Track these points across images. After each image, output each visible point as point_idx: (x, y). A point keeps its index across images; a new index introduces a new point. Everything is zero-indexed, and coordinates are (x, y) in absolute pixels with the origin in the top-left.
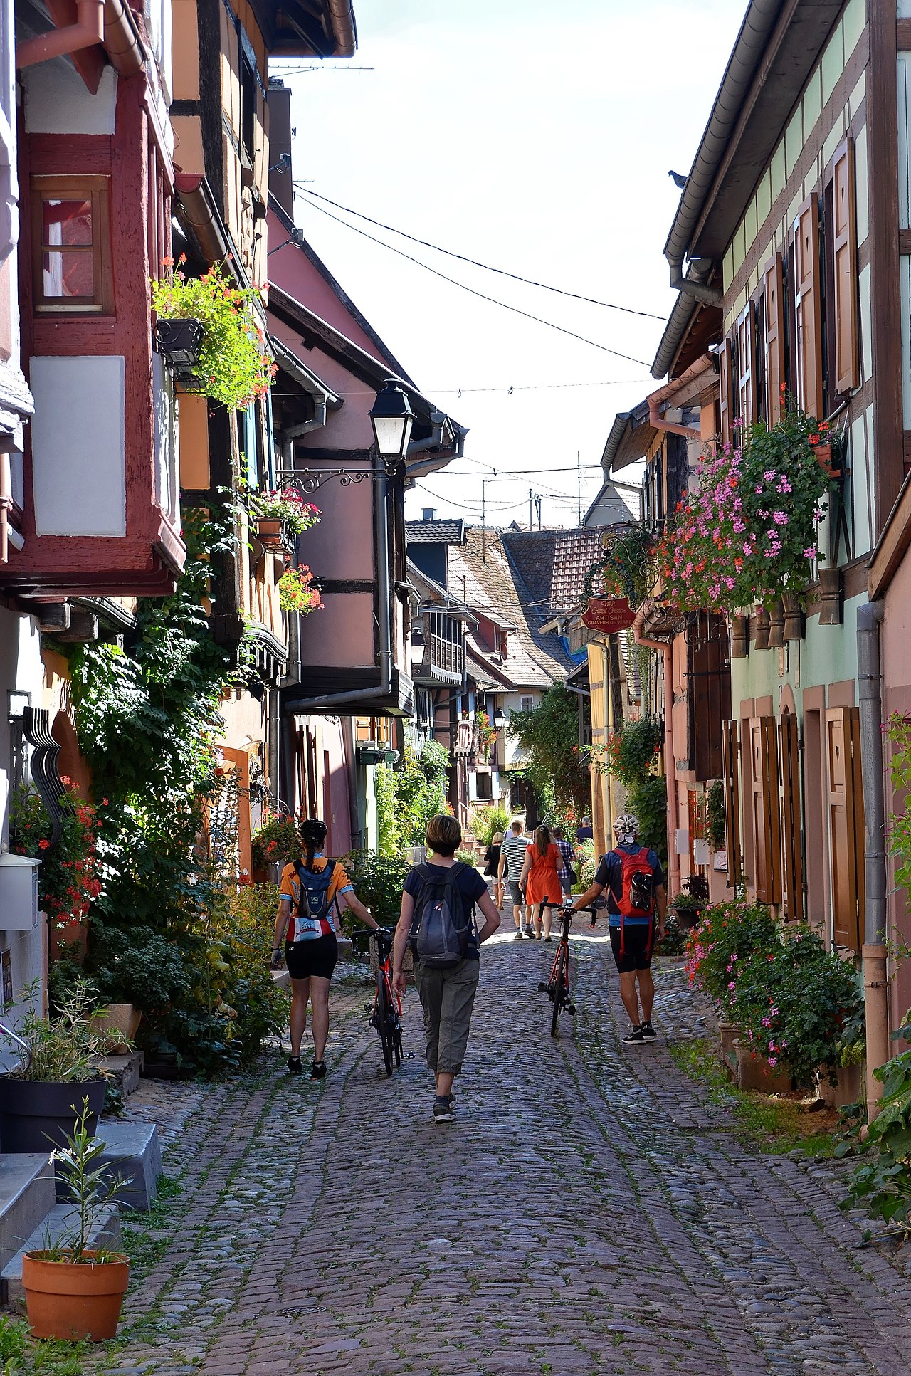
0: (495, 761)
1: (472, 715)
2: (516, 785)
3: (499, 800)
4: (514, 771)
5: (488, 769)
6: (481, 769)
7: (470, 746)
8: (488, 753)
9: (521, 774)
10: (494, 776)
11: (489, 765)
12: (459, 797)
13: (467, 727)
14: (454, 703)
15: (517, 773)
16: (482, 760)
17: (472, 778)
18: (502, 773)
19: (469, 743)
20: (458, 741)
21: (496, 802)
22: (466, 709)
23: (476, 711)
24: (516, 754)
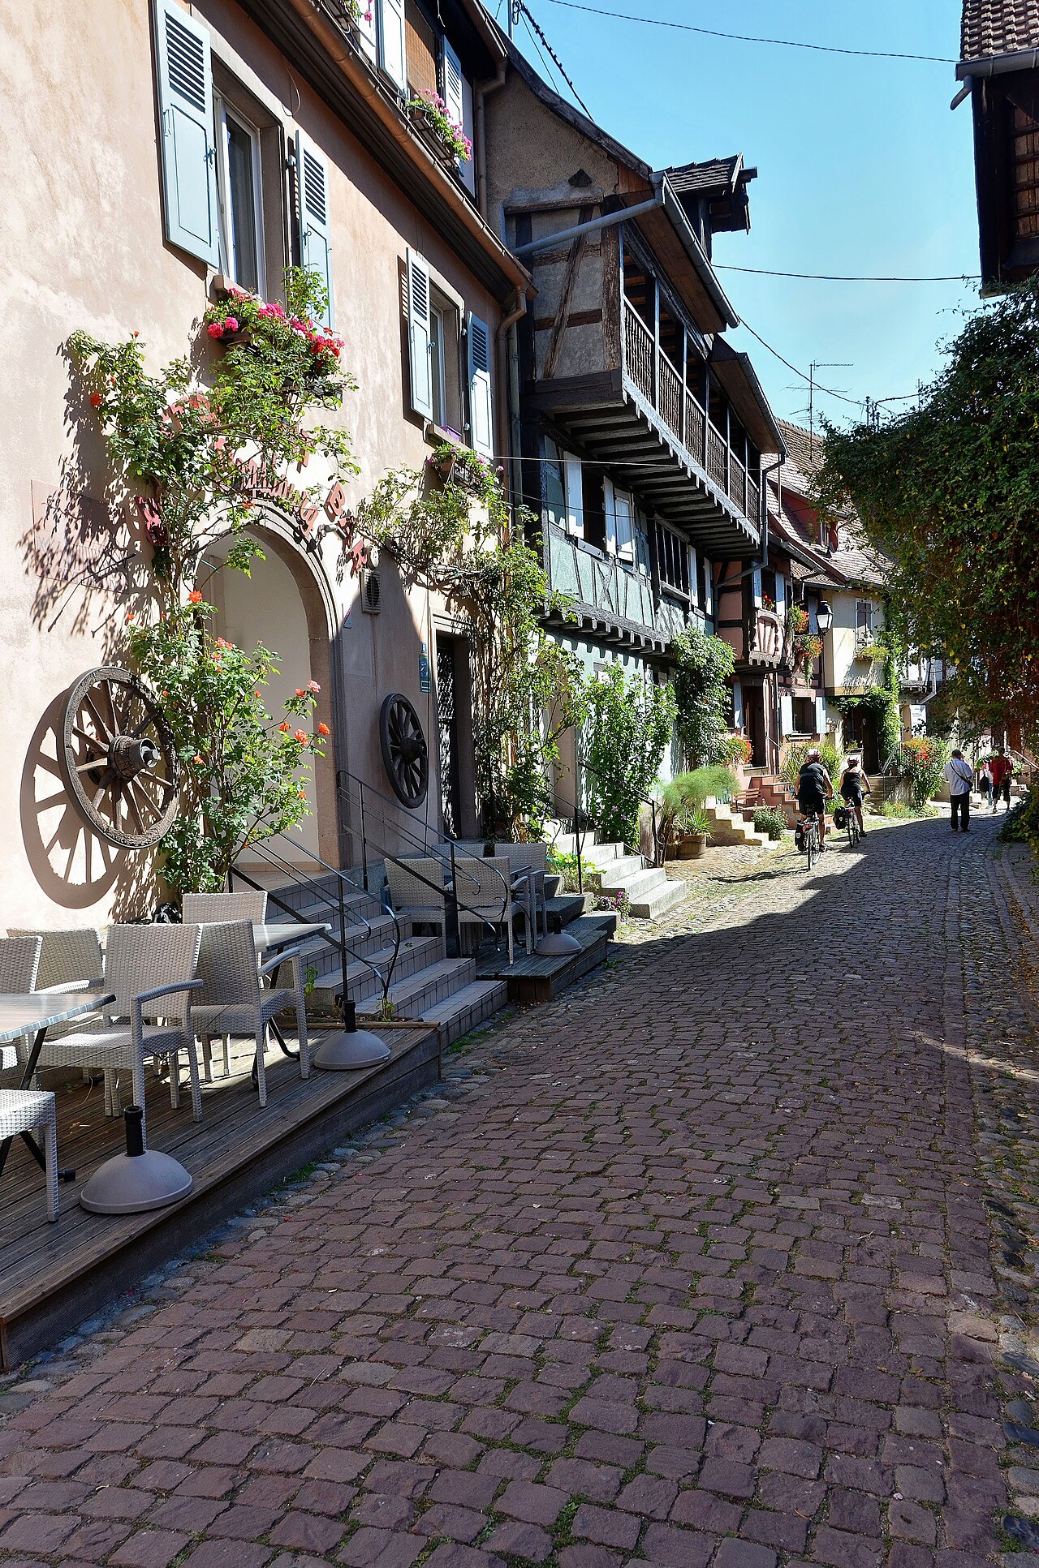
0: (820, 681)
1: (781, 606)
2: (849, 716)
3: (827, 734)
4: (847, 697)
5: (810, 693)
6: (801, 693)
7: (779, 653)
8: (810, 670)
9: (857, 701)
10: (819, 702)
11: (812, 687)
12: (767, 730)
13: (773, 624)
14: (748, 580)
15: (852, 699)
16: (801, 681)
17: (786, 705)
18: (830, 698)
19: (776, 649)
20: (756, 640)
21: (822, 737)
22: (770, 596)
23: (788, 605)
24: (849, 674)
